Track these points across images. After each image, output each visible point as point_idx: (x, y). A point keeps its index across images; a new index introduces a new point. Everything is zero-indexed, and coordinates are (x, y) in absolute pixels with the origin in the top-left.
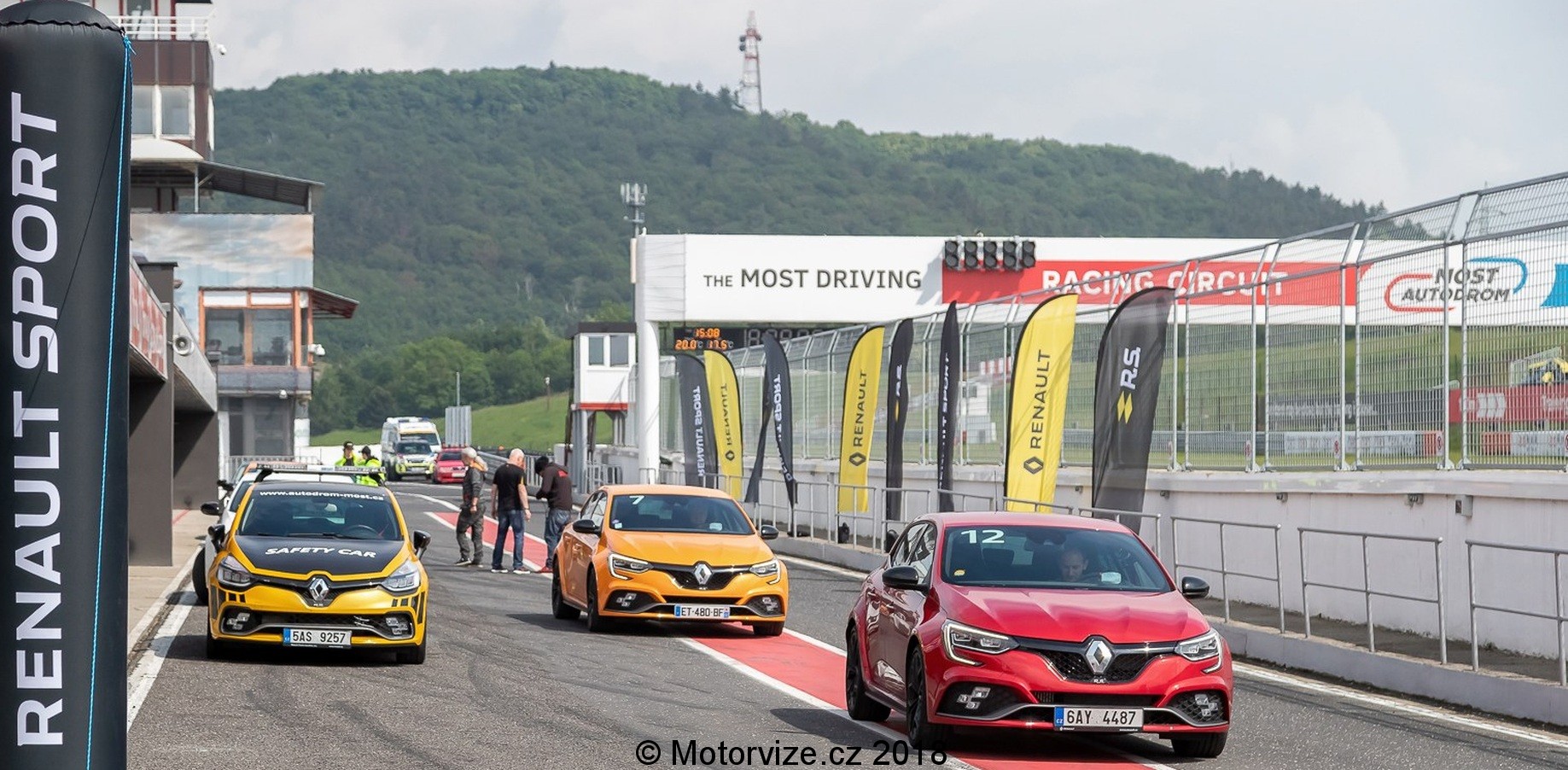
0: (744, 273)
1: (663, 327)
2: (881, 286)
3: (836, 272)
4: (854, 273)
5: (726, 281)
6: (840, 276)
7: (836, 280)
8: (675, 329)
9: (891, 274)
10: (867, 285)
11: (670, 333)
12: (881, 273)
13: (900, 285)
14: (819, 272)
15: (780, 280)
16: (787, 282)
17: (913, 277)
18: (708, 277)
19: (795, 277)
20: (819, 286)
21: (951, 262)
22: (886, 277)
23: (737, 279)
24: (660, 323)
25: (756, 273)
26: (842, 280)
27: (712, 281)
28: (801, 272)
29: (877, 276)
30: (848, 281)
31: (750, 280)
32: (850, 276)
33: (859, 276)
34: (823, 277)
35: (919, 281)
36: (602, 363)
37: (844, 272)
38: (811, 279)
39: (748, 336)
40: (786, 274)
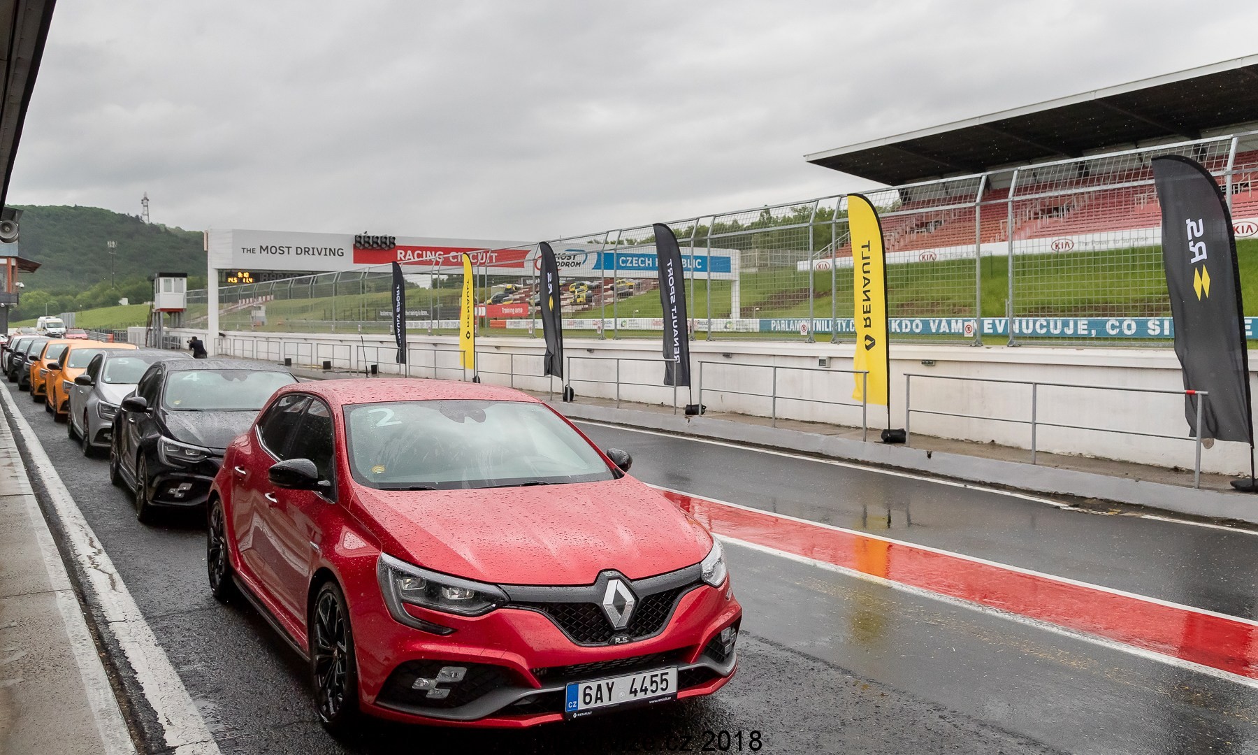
0: (261, 247)
1: (220, 272)
2: (326, 255)
3: (305, 248)
4: (313, 248)
5: (253, 251)
6: (307, 250)
7: (305, 251)
8: (226, 273)
9: (330, 249)
10: (319, 254)
11: (224, 274)
12: (326, 249)
13: (334, 255)
14: (297, 248)
15: (278, 251)
16: (282, 252)
17: (340, 251)
18: (244, 249)
19: (286, 250)
20: (297, 254)
21: (358, 245)
22: (328, 251)
23: (258, 250)
24: (219, 269)
25: (267, 247)
26: (307, 252)
27: (245, 250)
28: (289, 248)
29: (324, 250)
30: (311, 252)
31: (264, 250)
32: (311, 250)
33: (315, 250)
34: (299, 250)
35: (342, 253)
36: (170, 291)
37: (309, 249)
38: (293, 251)
39: (262, 277)
40: (281, 248)
